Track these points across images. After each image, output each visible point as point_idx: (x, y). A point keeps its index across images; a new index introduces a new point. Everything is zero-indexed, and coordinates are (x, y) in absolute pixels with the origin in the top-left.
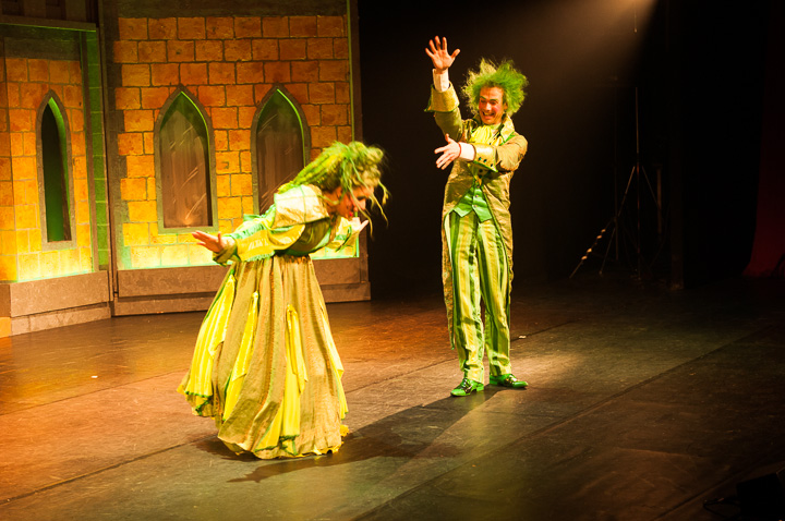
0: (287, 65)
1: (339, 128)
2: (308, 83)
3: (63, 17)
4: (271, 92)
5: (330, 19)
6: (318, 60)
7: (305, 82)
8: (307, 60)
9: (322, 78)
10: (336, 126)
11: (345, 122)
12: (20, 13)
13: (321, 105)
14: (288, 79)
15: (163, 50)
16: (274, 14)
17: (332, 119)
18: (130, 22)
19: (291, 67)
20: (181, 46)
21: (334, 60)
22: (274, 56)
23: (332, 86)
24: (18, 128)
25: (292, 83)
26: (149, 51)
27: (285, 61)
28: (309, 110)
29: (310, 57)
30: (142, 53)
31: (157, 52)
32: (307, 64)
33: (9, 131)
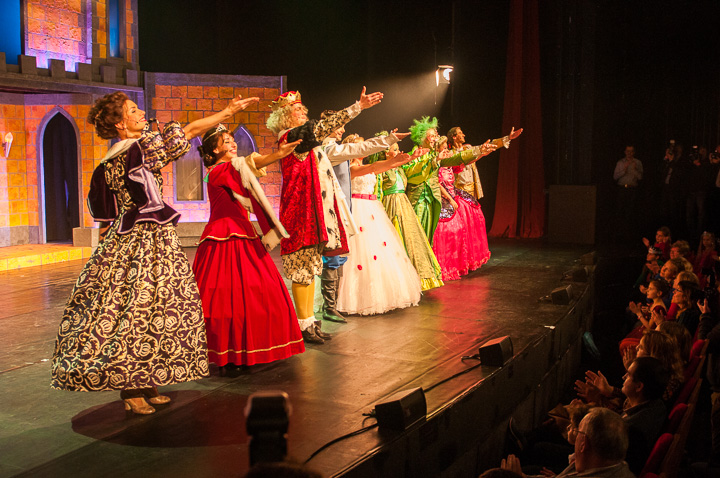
0: (247, 115)
2: (258, 124)
3: (125, 84)
4: (238, 128)
5: (271, 90)
6: (265, 112)
12: (102, 81)
13: (265, 137)
14: (247, 122)
15: (179, 103)
16: (241, 86)
17: (271, 144)
18: (162, 87)
19: (250, 115)
20: (189, 102)
24: (98, 144)
25: (250, 124)
26: (171, 103)
28: (258, 139)
29: (260, 110)
30: (167, 105)
31: (176, 104)
32: (258, 114)
33: (93, 145)
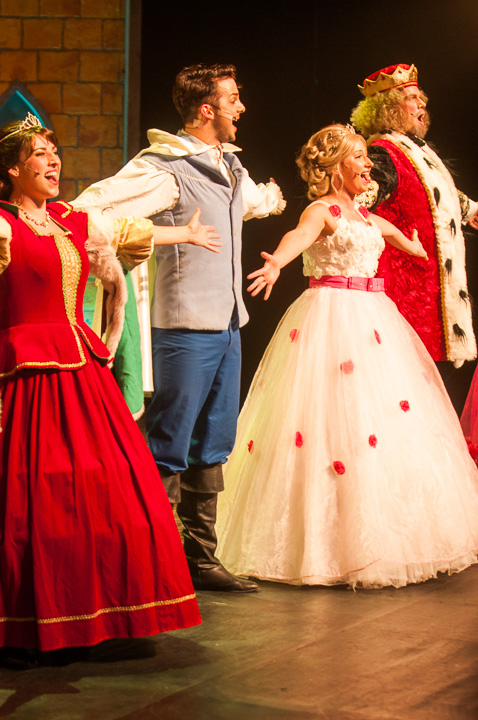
0: (33, 58)
1: (105, 152)
2: (62, 83)
4: (7, 94)
6: (79, 51)
7: (57, 82)
8: (63, 50)
9: (83, 77)
10: (101, 149)
11: (114, 143)
13: (79, 117)
14: (32, 76)
17: (94, 137)
19: (38, 59)
21: (104, 51)
22: (14, 43)
23: (97, 89)
25: (40, 82)
27: (30, 51)
28: (62, 123)
29: (68, 45)
